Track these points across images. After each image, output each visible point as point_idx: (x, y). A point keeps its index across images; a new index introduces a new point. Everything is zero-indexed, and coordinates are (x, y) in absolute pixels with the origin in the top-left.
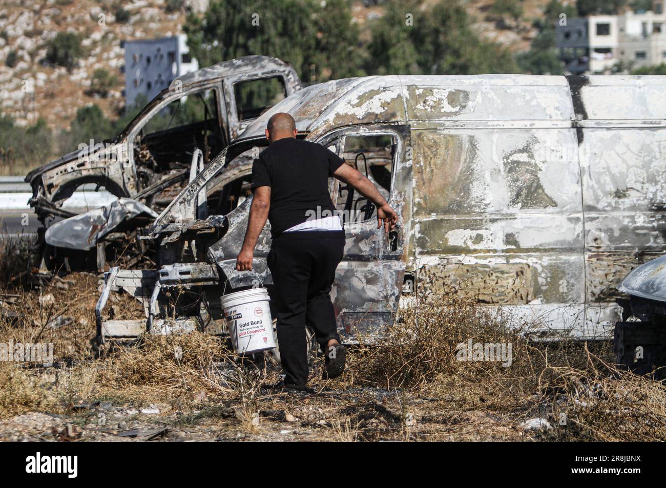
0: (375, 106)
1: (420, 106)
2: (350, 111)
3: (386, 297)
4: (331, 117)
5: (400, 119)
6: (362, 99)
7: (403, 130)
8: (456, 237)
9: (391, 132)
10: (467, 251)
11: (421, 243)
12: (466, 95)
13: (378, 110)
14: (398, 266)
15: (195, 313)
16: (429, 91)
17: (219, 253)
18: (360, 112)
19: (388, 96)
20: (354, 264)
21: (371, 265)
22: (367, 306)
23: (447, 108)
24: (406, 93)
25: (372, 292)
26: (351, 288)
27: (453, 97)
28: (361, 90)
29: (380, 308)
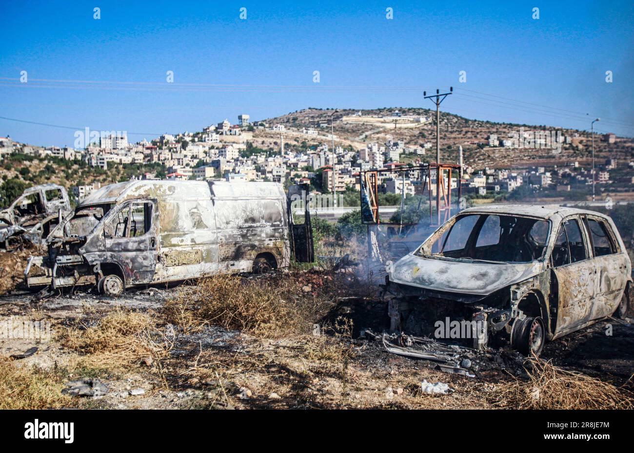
0: (142, 192)
1: (158, 192)
2: (133, 194)
3: (151, 265)
4: (125, 196)
5: (152, 197)
6: (137, 189)
7: (154, 200)
8: (174, 241)
9: (150, 201)
10: (179, 246)
11: (162, 243)
12: (174, 188)
13: (143, 193)
14: (154, 252)
15: (73, 275)
16: (161, 186)
17: (84, 251)
18: (136, 194)
19: (146, 188)
20: (138, 253)
21: (145, 253)
22: (144, 269)
23: (168, 192)
24: (153, 187)
25: (145, 263)
26: (138, 262)
27: (170, 189)
28: (136, 186)
29: (149, 269)
